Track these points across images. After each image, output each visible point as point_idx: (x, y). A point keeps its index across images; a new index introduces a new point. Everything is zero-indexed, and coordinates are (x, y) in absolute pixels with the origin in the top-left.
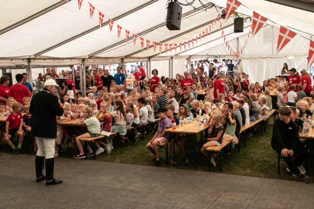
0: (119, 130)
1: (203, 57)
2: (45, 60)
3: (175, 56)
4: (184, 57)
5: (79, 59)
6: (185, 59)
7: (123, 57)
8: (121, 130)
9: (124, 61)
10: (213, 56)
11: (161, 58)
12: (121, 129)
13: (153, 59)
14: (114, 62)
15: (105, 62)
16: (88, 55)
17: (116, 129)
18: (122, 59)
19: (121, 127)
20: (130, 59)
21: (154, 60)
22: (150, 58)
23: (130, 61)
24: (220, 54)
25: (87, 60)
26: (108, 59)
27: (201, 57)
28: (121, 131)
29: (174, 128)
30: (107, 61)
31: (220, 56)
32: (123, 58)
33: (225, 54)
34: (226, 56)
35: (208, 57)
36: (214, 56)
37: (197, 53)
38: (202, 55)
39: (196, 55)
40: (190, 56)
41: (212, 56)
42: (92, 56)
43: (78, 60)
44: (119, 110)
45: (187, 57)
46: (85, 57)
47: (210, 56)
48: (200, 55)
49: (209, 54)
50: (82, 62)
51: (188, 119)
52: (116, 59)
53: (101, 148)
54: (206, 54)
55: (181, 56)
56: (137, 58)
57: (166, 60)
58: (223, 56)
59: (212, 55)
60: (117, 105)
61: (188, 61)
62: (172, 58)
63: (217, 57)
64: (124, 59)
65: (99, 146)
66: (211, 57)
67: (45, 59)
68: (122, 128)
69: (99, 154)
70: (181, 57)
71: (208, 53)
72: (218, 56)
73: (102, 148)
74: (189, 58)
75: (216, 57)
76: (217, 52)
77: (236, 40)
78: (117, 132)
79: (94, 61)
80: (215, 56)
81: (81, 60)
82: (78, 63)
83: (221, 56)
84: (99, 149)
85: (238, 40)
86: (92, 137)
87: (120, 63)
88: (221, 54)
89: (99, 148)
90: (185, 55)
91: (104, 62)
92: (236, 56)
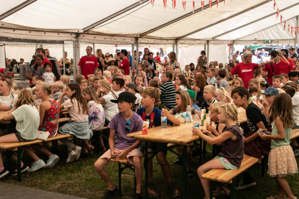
0: (75, 131)
1: (250, 42)
2: (14, 31)
3: (211, 39)
4: (224, 42)
5: (71, 33)
6: (227, 45)
7: (137, 35)
8: (79, 131)
9: (139, 41)
10: (262, 41)
11: (192, 42)
12: (79, 129)
13: (181, 41)
14: (124, 41)
15: (111, 40)
16: (83, 29)
17: (70, 129)
18: (137, 39)
19: (78, 125)
20: (148, 39)
21: (183, 44)
22: (177, 40)
23: (148, 42)
24: (273, 38)
25: (84, 36)
26: (115, 37)
27: (248, 42)
28: (79, 133)
29: (145, 132)
30: (113, 40)
31: (272, 41)
32: (138, 37)
34: (280, 41)
35: (256, 42)
36: (264, 40)
37: (242, 38)
38: (248, 39)
40: (234, 41)
41: (261, 41)
42: (88, 30)
43: (69, 35)
44: (75, 97)
45: (229, 43)
46: (78, 31)
47: (259, 41)
48: (246, 40)
49: (258, 39)
50: (75, 37)
51: (181, 116)
52: (127, 38)
53: (39, 161)
54: (254, 39)
55: (221, 40)
56: (159, 39)
57: (200, 44)
58: (276, 41)
59: (262, 39)
60: (72, 90)
61: (230, 48)
62: (208, 42)
63: (268, 42)
64: (139, 39)
65: (35, 156)
66: (260, 42)
67: (14, 29)
68: (80, 127)
69: (36, 171)
70: (222, 42)
71: (256, 38)
72: (270, 41)
73: (42, 161)
74: (232, 44)
75: (266, 42)
76: (268, 36)
77: (295, 19)
78: (71, 134)
79: (95, 38)
80: (265, 41)
81: (74, 35)
82: (70, 38)
83: (274, 40)
84: (36, 162)
85: (298, 20)
86: (20, 142)
87: (134, 43)
89: (37, 160)
90: (226, 39)
91: (109, 40)
92: (293, 40)
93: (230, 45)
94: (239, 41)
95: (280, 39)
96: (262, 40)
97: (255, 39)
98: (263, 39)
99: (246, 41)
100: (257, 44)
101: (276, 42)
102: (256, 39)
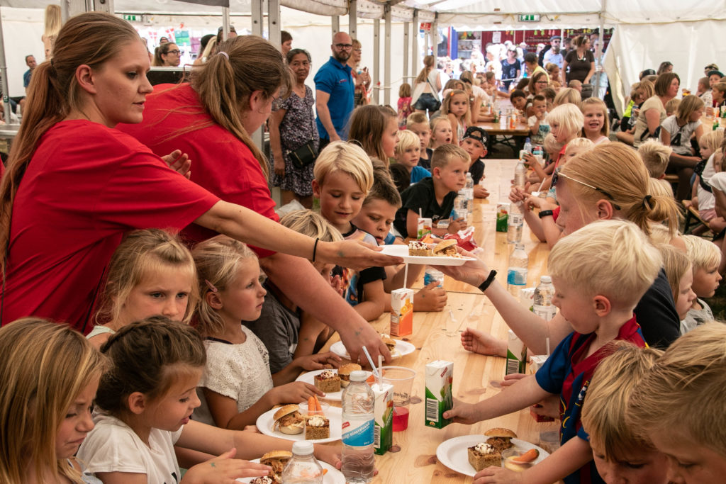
1: (481, 19)
10: (516, 17)
24: (543, 10)
27: (476, 19)
31: (541, 16)
33: (559, 10)
34: (561, 17)
35: (498, 19)
36: (520, 15)
37: (461, 8)
38: (477, 11)
39: (458, 11)
40: (437, 15)
41: (513, 15)
47: (508, 15)
48: (471, 11)
49: (503, 10)
54: (492, 11)
58: (553, 17)
59: (514, 12)
63: (532, 18)
66: (509, 18)
71: (498, 7)
72: (536, 18)
74: (432, 24)
75: (527, 19)
76: (530, 1)
80: (524, 17)
83: (546, 15)
88: (546, 11)
92: (596, 16)
93: (429, 27)
94: (451, 16)
95: (562, 11)
96: (516, 14)
97: (496, 10)
98: (517, 11)
99: (471, 16)
100: (500, 23)
101: (552, 20)
102: (498, 10)
